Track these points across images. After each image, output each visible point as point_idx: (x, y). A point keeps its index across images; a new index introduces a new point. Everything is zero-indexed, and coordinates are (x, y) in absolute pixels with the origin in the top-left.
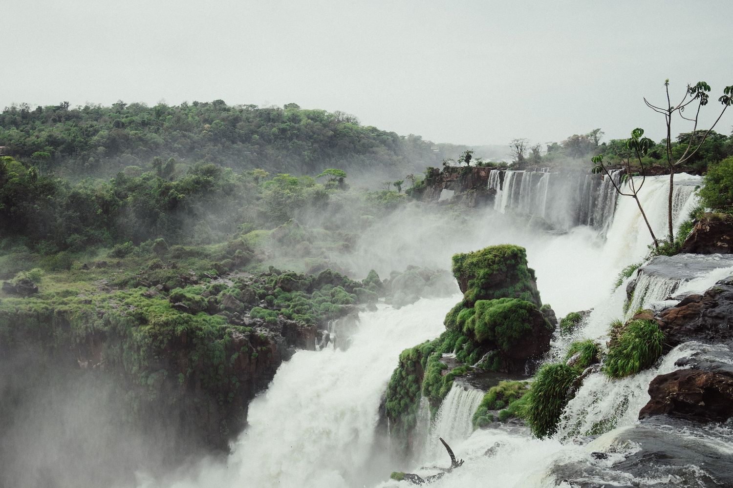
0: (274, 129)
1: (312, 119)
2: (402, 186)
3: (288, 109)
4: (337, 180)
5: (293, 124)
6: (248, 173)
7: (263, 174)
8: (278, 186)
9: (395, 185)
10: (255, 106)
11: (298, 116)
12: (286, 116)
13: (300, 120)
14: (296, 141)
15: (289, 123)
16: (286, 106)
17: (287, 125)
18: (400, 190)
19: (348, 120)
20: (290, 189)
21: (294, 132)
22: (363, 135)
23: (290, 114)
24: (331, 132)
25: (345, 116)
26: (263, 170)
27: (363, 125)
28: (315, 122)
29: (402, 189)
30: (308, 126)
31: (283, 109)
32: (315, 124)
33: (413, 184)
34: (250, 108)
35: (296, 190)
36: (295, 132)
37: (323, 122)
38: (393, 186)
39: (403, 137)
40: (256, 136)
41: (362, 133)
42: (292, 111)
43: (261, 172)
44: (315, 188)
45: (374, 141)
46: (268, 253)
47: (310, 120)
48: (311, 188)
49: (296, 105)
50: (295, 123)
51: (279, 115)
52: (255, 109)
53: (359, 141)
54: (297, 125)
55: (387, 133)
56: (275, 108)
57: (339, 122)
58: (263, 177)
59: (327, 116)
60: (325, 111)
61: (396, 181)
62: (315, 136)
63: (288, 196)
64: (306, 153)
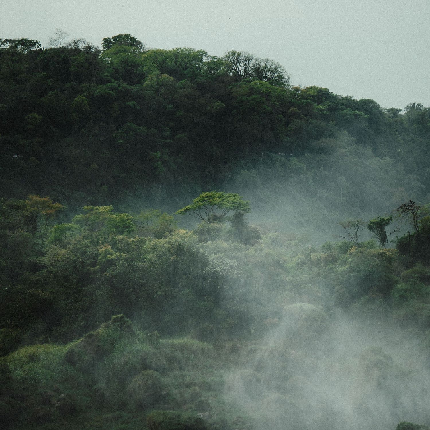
0: (80, 98)
1: (171, 72)
2: (388, 229)
3: (113, 50)
4: (229, 219)
5: (125, 85)
6: (11, 207)
7: (49, 207)
8: (84, 238)
9: (371, 228)
10: (32, 43)
11: (138, 66)
12: (108, 67)
13: (143, 76)
14: (134, 126)
15: (114, 84)
16: (107, 42)
17: (112, 88)
18: (383, 238)
19: (259, 72)
20: (113, 244)
21: (129, 104)
22: (295, 109)
23: (117, 60)
24: (218, 103)
25: (251, 64)
26: (46, 198)
27: (296, 85)
28: (180, 79)
29: (390, 238)
30: (162, 91)
31: (101, 48)
32: (179, 84)
33: (416, 226)
34: (20, 48)
35: (129, 245)
36: (131, 104)
37: (199, 80)
38: (367, 231)
39: (395, 112)
40: (36, 115)
41: (293, 105)
42: (123, 54)
43: (44, 202)
44: (174, 238)
45: (323, 124)
46: (59, 400)
47: (165, 76)
48: (163, 241)
49: (133, 39)
50: (131, 84)
51: (90, 64)
52: (33, 49)
53: (287, 124)
54: (134, 88)
55: (355, 102)
56: (81, 46)
57: (237, 77)
58: (48, 216)
59: (208, 63)
60: (202, 53)
61: (372, 217)
62: (180, 113)
63: (108, 261)
64: (158, 154)
